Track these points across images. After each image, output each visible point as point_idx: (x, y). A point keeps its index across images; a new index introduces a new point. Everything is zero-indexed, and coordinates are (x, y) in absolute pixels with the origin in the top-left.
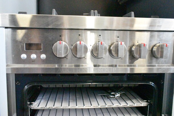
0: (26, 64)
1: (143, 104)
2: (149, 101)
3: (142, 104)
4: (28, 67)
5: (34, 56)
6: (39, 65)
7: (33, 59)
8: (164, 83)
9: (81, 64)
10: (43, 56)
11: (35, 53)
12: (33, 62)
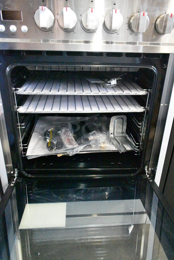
0: (6, 38)
1: (142, 92)
2: (149, 90)
3: (140, 93)
4: (8, 41)
5: (13, 28)
6: (21, 39)
7: (13, 32)
8: (167, 67)
9: (70, 40)
10: (24, 28)
11: (15, 24)
12: (13, 36)
